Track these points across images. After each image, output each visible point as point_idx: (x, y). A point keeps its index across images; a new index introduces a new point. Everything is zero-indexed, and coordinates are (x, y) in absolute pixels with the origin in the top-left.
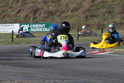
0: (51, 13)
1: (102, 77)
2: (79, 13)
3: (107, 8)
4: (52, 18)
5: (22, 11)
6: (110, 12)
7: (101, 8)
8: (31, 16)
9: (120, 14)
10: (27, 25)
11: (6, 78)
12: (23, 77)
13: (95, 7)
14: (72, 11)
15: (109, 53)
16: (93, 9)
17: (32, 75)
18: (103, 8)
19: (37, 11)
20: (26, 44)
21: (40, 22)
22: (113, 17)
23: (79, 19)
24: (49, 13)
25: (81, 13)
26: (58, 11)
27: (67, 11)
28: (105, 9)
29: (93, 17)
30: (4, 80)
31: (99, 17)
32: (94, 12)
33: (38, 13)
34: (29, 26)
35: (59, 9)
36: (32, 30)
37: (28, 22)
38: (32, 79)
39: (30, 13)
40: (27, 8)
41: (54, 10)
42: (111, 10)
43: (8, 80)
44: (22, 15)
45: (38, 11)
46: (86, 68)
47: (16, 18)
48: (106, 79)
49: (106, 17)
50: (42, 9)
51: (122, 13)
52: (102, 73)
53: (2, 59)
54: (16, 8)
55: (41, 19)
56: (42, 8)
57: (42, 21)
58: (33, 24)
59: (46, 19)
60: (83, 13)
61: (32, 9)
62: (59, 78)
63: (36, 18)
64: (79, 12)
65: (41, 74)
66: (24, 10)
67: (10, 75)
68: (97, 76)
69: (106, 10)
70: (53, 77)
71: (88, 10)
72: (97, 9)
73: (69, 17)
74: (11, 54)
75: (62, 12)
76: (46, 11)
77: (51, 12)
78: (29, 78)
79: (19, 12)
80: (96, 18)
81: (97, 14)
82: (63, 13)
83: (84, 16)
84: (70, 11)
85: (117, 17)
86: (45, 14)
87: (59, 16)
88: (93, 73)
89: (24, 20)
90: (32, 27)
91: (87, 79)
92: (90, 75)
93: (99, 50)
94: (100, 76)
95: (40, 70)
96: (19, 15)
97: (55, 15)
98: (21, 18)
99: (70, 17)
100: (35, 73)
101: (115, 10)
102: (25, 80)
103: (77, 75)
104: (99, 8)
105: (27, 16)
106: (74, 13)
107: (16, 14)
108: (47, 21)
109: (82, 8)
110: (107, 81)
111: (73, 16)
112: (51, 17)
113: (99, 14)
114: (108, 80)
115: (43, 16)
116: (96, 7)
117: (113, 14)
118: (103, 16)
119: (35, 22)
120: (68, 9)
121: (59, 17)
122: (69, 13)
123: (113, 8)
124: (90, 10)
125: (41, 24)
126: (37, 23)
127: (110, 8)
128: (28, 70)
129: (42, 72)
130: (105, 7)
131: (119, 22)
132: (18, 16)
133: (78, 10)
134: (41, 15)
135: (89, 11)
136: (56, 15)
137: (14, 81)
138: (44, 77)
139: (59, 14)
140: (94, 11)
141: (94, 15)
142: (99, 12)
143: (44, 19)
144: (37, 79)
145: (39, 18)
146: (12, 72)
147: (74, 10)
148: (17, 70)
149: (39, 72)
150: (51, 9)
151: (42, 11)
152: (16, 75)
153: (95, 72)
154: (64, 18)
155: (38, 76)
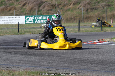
0: (55, 6)
1: (101, 65)
2: (80, 6)
3: (107, 2)
4: (56, 11)
5: (27, 4)
6: (109, 6)
7: (101, 2)
8: (36, 9)
10: (32, 17)
11: (13, 65)
12: (27, 65)
13: (95, 1)
14: (74, 4)
15: (107, 43)
16: (93, 3)
17: (36, 63)
18: (103, 2)
19: (41, 5)
20: (31, 34)
21: (44, 14)
22: (112, 10)
23: (80, 12)
25: (82, 6)
26: (60, 4)
27: (69, 4)
28: (104, 2)
29: (94, 10)
30: (11, 67)
31: (99, 10)
32: (94, 6)
33: (42, 6)
34: (34, 17)
35: (62, 2)
36: (36, 21)
37: (33, 14)
38: (36, 66)
39: (35, 6)
40: (32, 2)
41: (57, 3)
42: (110, 4)
43: (14, 67)
44: (27, 8)
45: (42, 4)
46: (86, 56)
47: (21, 10)
48: (105, 67)
49: (105, 10)
50: (46, 3)
52: (101, 61)
53: (9, 48)
54: (21, 2)
55: (45, 11)
56: (46, 2)
57: (46, 13)
58: (37, 16)
59: (50, 11)
60: (83, 7)
61: (36, 2)
62: (61, 65)
63: (40, 11)
64: (80, 5)
65: (44, 62)
66: (29, 3)
67: (16, 62)
68: (96, 64)
69: (105, 4)
70: (56, 65)
71: (89, 3)
72: (97, 3)
73: (71, 10)
74: (17, 43)
75: (64, 6)
76: (50, 4)
77: (54, 5)
78: (34, 65)
79: (25, 5)
80: (96, 10)
81: (97, 7)
83: (85, 9)
84: (72, 4)
86: (49, 7)
87: (61, 9)
88: (93, 61)
89: (29, 12)
90: (37, 19)
91: (87, 67)
92: (90, 63)
93: (99, 41)
94: (99, 64)
95: (43, 58)
96: (24, 7)
97: (58, 8)
98: (26, 11)
99: (72, 10)
101: (114, 3)
102: (29, 67)
103: (78, 63)
104: (99, 2)
105: (32, 9)
106: (75, 6)
107: (21, 7)
108: (51, 13)
109: (83, 2)
110: (105, 69)
111: (75, 9)
112: (54, 9)
113: (99, 7)
114: (107, 68)
115: (46, 9)
117: (112, 7)
118: (102, 9)
119: (40, 14)
121: (62, 10)
122: (71, 6)
123: (112, 2)
124: (90, 3)
125: (45, 16)
127: (109, 1)
128: (32, 58)
129: (45, 60)
130: (104, 1)
132: (24, 9)
133: (79, 4)
134: (45, 8)
135: (89, 5)
136: (59, 8)
137: (19, 68)
138: (47, 64)
139: (61, 7)
140: (94, 4)
141: (95, 8)
142: (99, 6)
143: (47, 12)
144: (41, 67)
145: (43, 10)
146: (18, 60)
147: (75, 4)
148: (22, 58)
149: (43, 60)
150: (54, 2)
151: (46, 4)
152: (21, 63)
153: (95, 60)
154: (66, 11)
155: (42, 63)
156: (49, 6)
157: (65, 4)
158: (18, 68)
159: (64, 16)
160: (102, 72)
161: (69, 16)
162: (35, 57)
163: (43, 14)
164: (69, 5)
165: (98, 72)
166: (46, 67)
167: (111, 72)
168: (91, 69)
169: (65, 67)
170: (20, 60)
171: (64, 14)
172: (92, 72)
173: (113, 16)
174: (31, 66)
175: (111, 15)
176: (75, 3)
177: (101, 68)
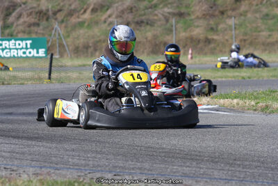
0: (45, 14)
1: (222, 165)
2: (109, 16)
3: (175, 5)
4: (47, 27)
6: (181, 15)
7: (161, 6)
9: (204, 18)
12: (34, 163)
13: (146, 3)
14: (94, 10)
15: (206, 109)
16: (142, 7)
17: (54, 159)
18: (166, 6)
19: (11, 11)
21: (20, 36)
22: (188, 27)
24: (40, 13)
25: (114, 16)
26: (60, 10)
27: (83, 11)
28: (169, 6)
29: (143, 25)
31: (156, 25)
32: (145, 14)
33: (14, 14)
35: (64, 5)
38: (58, 166)
41: (52, 7)
42: (183, 10)
43: (3, 169)
45: (14, 10)
46: (174, 142)
48: (233, 169)
49: (172, 26)
50: (23, 6)
51: (208, 17)
52: (217, 154)
55: (21, 28)
56: (24, 4)
57: (24, 32)
59: (32, 28)
60: (117, 17)
62: (122, 165)
63: (8, 27)
64: (109, 12)
65: (73, 156)
68: (207, 161)
69: (170, 10)
70: (107, 164)
71: (131, 9)
72: (151, 8)
73: (86, 24)
75: (71, 13)
76: (34, 10)
77: (44, 11)
78: (51, 165)
80: (148, 27)
81: (151, 17)
82: (72, 15)
84: (89, 11)
85: (198, 26)
86: (30, 17)
87: (62, 21)
88: (197, 156)
91: (188, 168)
92: (192, 159)
94: (216, 162)
95: (66, 146)
97: (53, 21)
99: (88, 25)
100: (57, 153)
101: (192, 10)
102: (41, 168)
103: (159, 158)
104: (156, 6)
106: (97, 16)
108: (36, 33)
109: (116, 5)
110: (237, 174)
111: (97, 23)
112: (44, 23)
113: (156, 18)
114: (239, 171)
115: (25, 22)
116: (150, 2)
117: (187, 18)
118: (164, 22)
119: (8, 35)
120: (85, 7)
121: (63, 25)
122: (87, 16)
123: (188, 6)
124: (134, 9)
126: (11, 36)
127: (181, 4)
128: (39, 147)
129: (73, 151)
130: (169, 4)
131: (202, 37)
133: (107, 9)
134: (21, 20)
135: (132, 12)
136: (56, 19)
137: (17, 173)
138: (83, 162)
139: (63, 17)
140: (144, 10)
141: (145, 21)
142: (156, 15)
143: (27, 29)
144: (70, 168)
145: (17, 25)
146: (4, 152)
147: (97, 9)
148: (13, 146)
149: (67, 150)
150: (45, 5)
151: (23, 9)
152: (16, 159)
153: (200, 152)
154: (75, 27)
155: (70, 160)
156: (31, 13)
157: (71, 10)
158: (13, 171)
159: (70, 40)
160: (234, 182)
161: (81, 42)
162: (44, 144)
163: (17, 36)
164: (82, 14)
165: (222, 182)
166: (86, 170)
167: (255, 181)
168: (203, 174)
169: (133, 169)
170: (9, 152)
171: (68, 36)
172: (206, 182)
173: (191, 42)
174: (44, 167)
175: (187, 38)
176: (96, 7)
177: (225, 172)
